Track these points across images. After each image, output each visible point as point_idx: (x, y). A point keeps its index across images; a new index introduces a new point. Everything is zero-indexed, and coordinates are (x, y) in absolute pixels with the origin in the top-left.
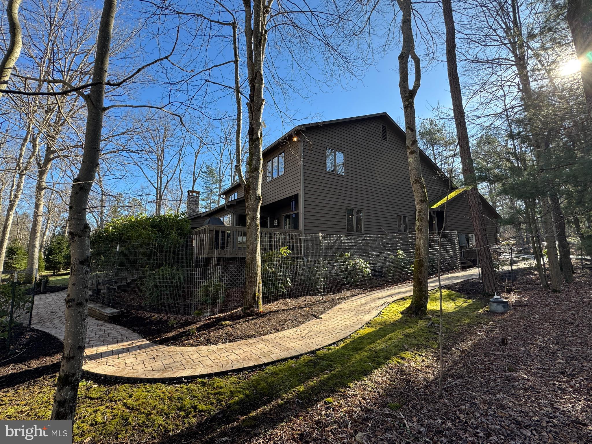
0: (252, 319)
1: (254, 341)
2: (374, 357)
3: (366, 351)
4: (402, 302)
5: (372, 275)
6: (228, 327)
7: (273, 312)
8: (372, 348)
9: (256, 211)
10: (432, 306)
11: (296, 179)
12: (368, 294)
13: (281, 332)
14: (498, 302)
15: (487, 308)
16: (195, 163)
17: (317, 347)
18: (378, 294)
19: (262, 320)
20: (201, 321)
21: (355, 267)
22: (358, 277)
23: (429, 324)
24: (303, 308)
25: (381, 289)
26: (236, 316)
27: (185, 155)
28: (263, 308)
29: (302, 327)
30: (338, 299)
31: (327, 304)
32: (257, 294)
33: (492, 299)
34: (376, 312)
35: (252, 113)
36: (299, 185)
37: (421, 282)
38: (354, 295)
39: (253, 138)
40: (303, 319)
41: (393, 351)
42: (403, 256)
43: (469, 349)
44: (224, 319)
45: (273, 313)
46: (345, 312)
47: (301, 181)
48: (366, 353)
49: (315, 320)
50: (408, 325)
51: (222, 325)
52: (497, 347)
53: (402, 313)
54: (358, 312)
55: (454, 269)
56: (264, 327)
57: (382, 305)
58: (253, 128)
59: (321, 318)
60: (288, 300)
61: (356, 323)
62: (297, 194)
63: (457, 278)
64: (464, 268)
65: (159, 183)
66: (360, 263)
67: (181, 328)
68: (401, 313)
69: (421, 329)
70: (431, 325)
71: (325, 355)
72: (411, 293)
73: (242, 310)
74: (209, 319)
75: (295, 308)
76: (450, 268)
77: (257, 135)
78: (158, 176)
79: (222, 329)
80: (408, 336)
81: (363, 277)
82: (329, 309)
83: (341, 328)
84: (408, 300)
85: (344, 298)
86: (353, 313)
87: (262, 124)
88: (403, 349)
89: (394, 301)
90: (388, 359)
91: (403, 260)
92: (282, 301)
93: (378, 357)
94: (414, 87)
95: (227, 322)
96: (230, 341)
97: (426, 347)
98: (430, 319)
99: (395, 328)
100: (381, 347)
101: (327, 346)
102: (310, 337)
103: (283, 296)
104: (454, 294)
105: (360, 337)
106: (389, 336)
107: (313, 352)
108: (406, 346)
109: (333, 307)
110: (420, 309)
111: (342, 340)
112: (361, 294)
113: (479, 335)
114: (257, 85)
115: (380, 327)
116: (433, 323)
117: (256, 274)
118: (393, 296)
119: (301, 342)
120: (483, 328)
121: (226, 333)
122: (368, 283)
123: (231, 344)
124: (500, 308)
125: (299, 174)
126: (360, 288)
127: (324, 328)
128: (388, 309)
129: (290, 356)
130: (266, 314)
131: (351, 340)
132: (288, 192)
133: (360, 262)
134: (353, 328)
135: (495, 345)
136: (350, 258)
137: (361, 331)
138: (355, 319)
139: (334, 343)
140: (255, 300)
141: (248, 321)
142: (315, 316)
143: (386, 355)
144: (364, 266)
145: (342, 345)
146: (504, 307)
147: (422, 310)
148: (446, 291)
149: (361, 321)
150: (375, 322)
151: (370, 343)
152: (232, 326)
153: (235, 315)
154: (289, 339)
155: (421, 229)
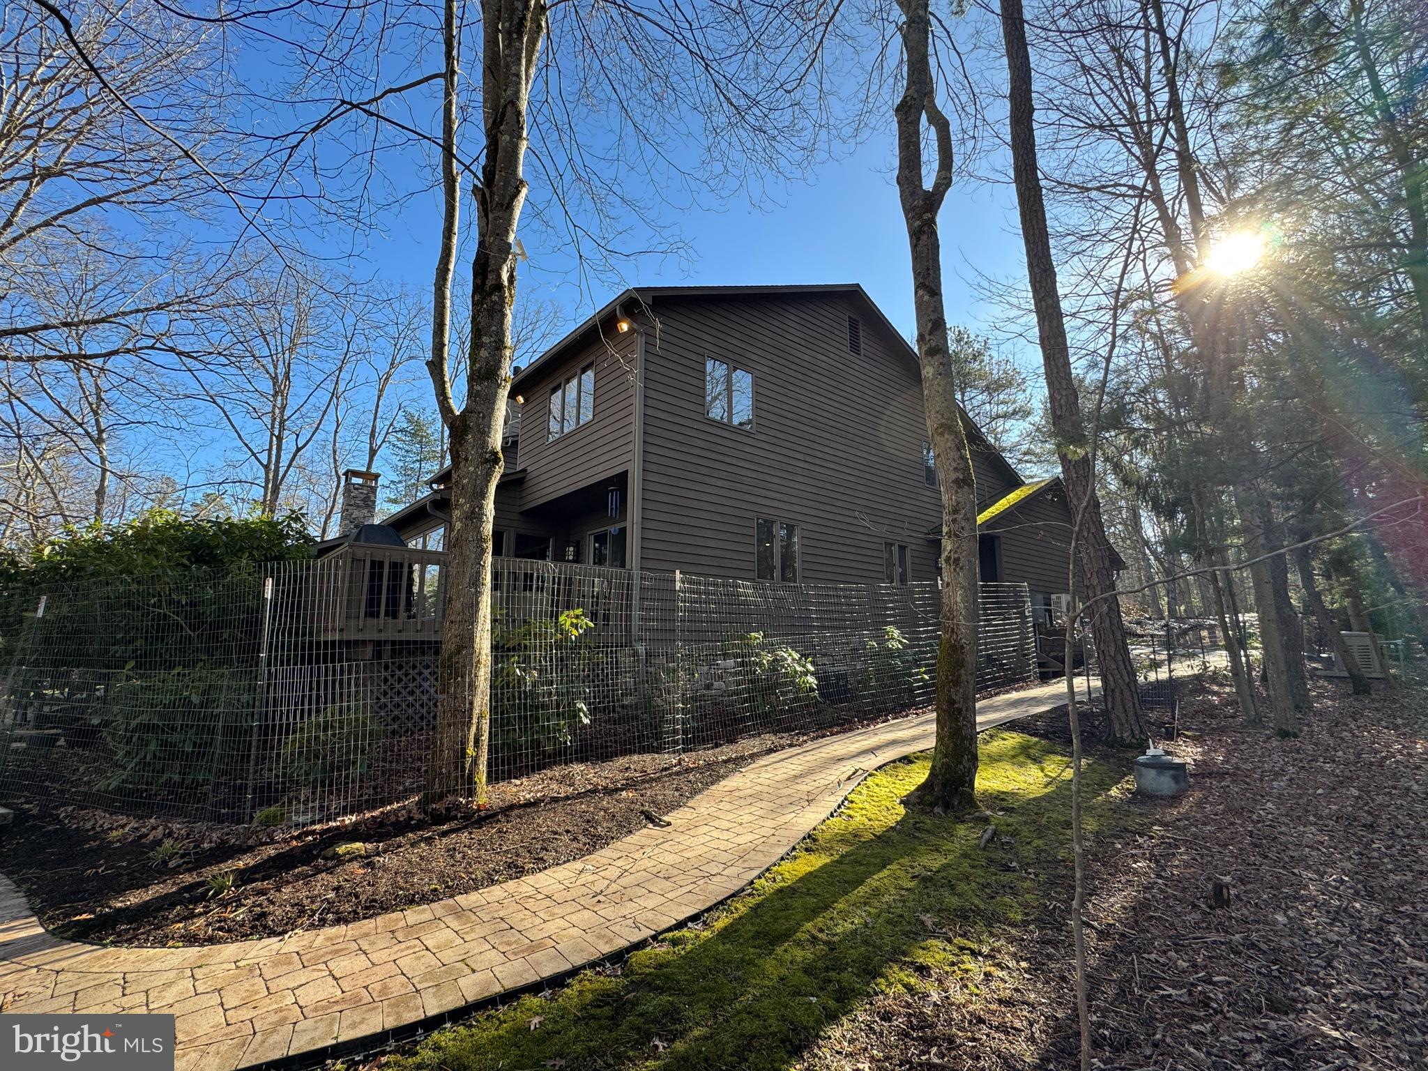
0: (445, 834)
1: (427, 916)
2: (827, 969)
3: (799, 944)
4: (903, 770)
5: (821, 694)
6: (356, 864)
7: (521, 806)
8: (821, 930)
9: (483, 495)
10: (986, 781)
11: (623, 432)
12: (809, 745)
13: (530, 879)
14: (1159, 765)
15: (1130, 783)
16: (377, 406)
17: (636, 937)
18: (836, 746)
19: (478, 834)
20: (273, 842)
21: (775, 670)
22: (784, 698)
23: (986, 836)
24: (617, 790)
25: (845, 731)
26: (397, 824)
27: (352, 384)
28: (486, 795)
29: (604, 855)
30: (725, 762)
31: (691, 777)
32: (470, 751)
33: (1142, 758)
34: (832, 802)
35: (486, 216)
36: (631, 447)
37: (960, 711)
38: (770, 751)
39: (484, 283)
40: (610, 830)
41: (887, 940)
42: (900, 642)
43: (1120, 921)
44: (352, 834)
45: (521, 811)
46: (743, 802)
47: (637, 438)
48: (799, 954)
49: (651, 831)
50: (925, 842)
51: (336, 856)
52: (1204, 913)
53: (905, 802)
54: (780, 801)
55: (1024, 680)
56: (477, 860)
57: (849, 778)
58: (487, 257)
59: (669, 824)
60: (577, 768)
61: (773, 840)
62: (626, 472)
63: (1036, 701)
64: (1045, 678)
65: (274, 452)
66: (790, 660)
67: (190, 871)
68: (902, 802)
69: (965, 856)
70: (991, 840)
71: (660, 966)
72: (931, 743)
73: (417, 803)
74: (298, 838)
75: (594, 791)
76: (1013, 679)
77: (499, 276)
78: (272, 434)
79: (330, 871)
80: (930, 879)
81: (796, 699)
82: (695, 792)
83: (724, 857)
84: (919, 763)
85: (743, 758)
86: (763, 804)
87: (515, 249)
88: (919, 933)
89: (880, 768)
90: (875, 973)
91: (900, 654)
92: (557, 771)
93: (837, 965)
94: (937, 186)
95: (358, 845)
96: (340, 920)
97: (991, 920)
98: (986, 820)
99: (889, 851)
100: (848, 926)
101: (669, 930)
102: (623, 896)
103: (561, 756)
104: (1036, 744)
105: (781, 890)
106: (873, 881)
107: (618, 957)
108: (928, 919)
109: (707, 785)
110: (957, 789)
111: (722, 903)
112: (791, 746)
113: (1136, 873)
114: (507, 138)
115: (844, 849)
116: (995, 833)
117: (473, 687)
118: (878, 753)
119: (587, 914)
120: (1140, 847)
121: (336, 889)
122: (811, 715)
123: (342, 929)
124: (1165, 784)
125: (631, 419)
126: (788, 730)
127: (670, 859)
128: (864, 791)
129: (531, 978)
130: (496, 814)
131: (752, 901)
132: (601, 468)
133: (790, 657)
134: (760, 857)
135: (1195, 906)
136: (763, 647)
137: (786, 865)
138: (770, 823)
139: (694, 918)
140: (463, 768)
141: (429, 841)
142: (650, 818)
143: (867, 959)
144: (799, 669)
145: (722, 921)
146: (1176, 779)
147: (964, 793)
148: (1015, 735)
149: (787, 833)
150: (827, 835)
151: (814, 912)
152: (367, 861)
153: (393, 819)
154: (548, 902)
155: (957, 560)
